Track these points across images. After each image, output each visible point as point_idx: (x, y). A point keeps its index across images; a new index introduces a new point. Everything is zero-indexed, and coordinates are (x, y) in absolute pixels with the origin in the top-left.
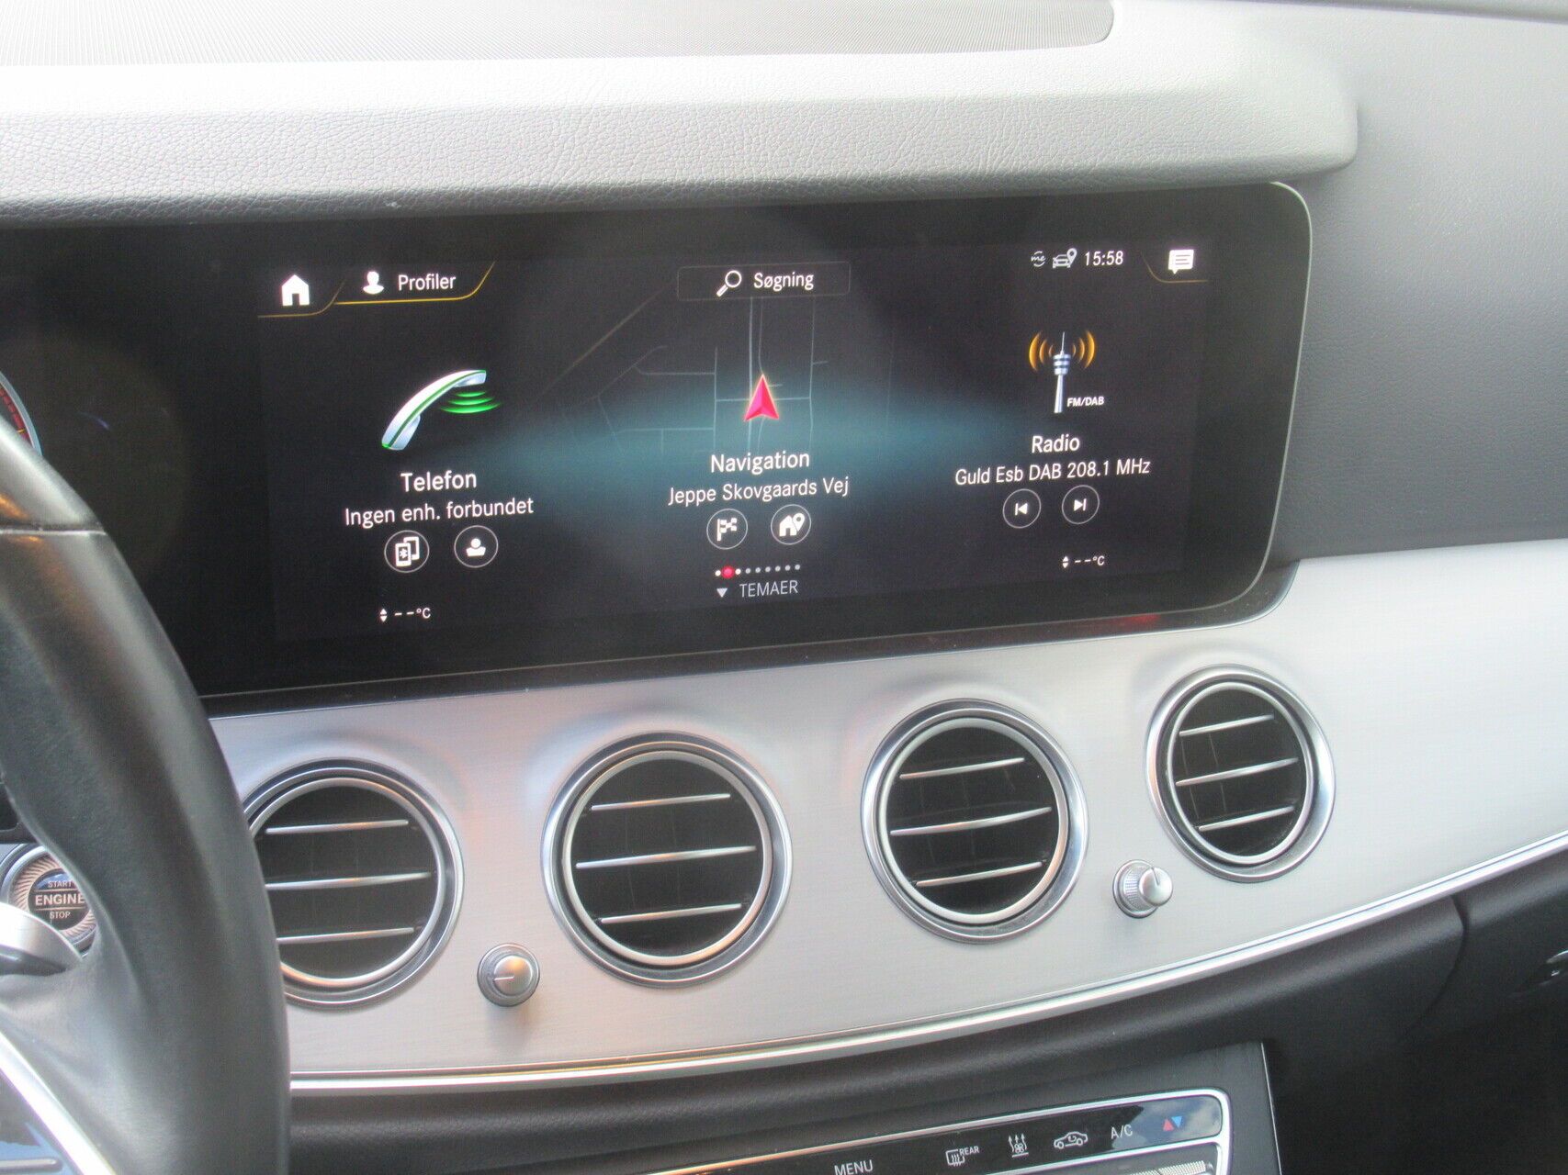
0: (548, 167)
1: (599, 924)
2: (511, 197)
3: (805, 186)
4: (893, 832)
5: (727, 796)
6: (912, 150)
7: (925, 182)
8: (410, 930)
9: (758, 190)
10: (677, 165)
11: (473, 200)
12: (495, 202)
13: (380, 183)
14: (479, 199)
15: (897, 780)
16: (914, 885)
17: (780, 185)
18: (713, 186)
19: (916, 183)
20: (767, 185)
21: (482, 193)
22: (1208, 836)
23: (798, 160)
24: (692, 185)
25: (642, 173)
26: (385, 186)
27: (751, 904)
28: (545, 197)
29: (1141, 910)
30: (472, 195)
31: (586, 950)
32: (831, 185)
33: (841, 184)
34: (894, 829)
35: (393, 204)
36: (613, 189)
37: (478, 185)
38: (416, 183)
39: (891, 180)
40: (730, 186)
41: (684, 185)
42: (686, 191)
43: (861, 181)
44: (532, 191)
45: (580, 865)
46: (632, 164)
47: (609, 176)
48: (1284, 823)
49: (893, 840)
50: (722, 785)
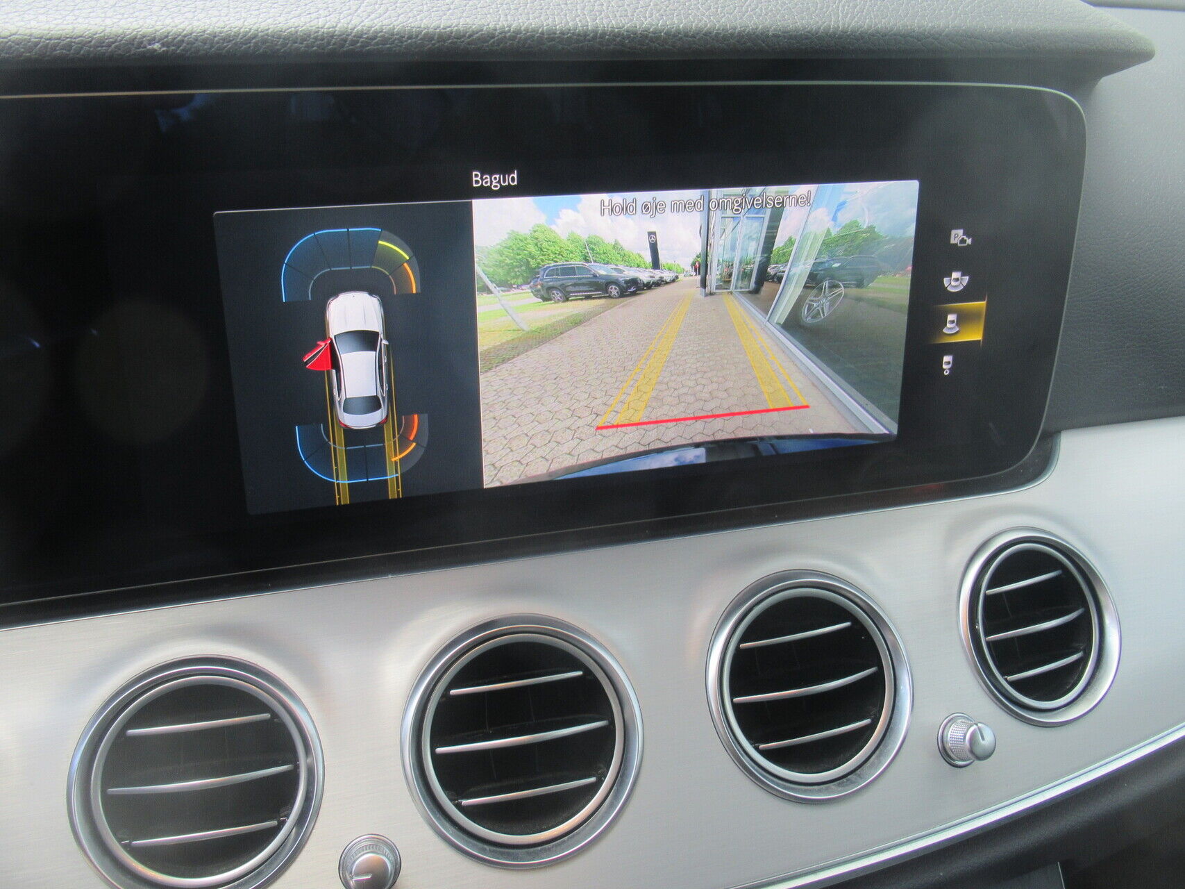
0: (349, 9)
1: (459, 807)
2: (303, 40)
3: (646, 37)
4: (736, 700)
5: (579, 673)
6: (760, 6)
7: (775, 36)
8: (274, 823)
9: (594, 38)
10: (500, 12)
11: (256, 43)
12: (284, 45)
13: (141, 22)
14: (264, 41)
15: (738, 649)
16: (757, 749)
17: (619, 34)
18: (542, 33)
19: (767, 36)
20: (604, 34)
21: (267, 35)
22: (1016, 685)
23: (637, 11)
24: (518, 32)
25: (460, 18)
26: (146, 25)
27: (605, 777)
28: (345, 41)
29: (963, 760)
30: (255, 36)
31: (446, 836)
32: (675, 36)
33: (686, 35)
34: (736, 697)
35: (156, 46)
36: (426, 34)
37: (263, 26)
38: (187, 23)
39: (739, 33)
40: (562, 33)
41: (509, 31)
42: (513, 38)
43: (707, 34)
44: (328, 33)
45: (440, 750)
46: (450, 9)
47: (421, 20)
48: (1077, 667)
49: (736, 707)
50: (574, 663)
